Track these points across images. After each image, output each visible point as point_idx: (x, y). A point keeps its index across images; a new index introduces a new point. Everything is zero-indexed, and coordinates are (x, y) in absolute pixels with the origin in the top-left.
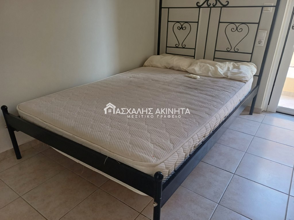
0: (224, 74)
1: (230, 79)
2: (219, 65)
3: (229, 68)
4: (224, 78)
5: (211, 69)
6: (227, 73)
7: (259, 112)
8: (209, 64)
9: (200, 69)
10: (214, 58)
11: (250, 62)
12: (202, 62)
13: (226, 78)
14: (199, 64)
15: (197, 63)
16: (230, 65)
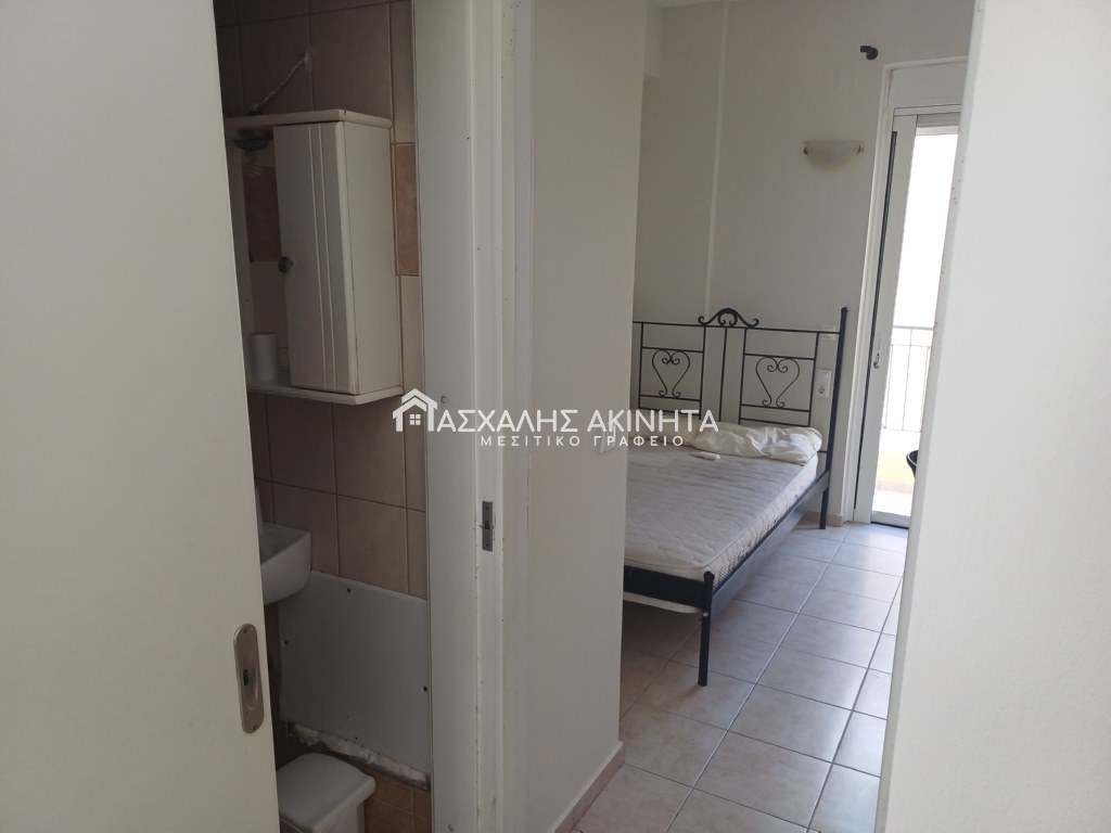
0: (763, 450)
1: (776, 460)
2: (752, 434)
3: (770, 439)
4: (763, 457)
5: (737, 441)
6: (768, 448)
7: (837, 524)
8: (734, 431)
9: (718, 441)
10: (740, 419)
11: (809, 426)
13: (767, 457)
16: (771, 433)
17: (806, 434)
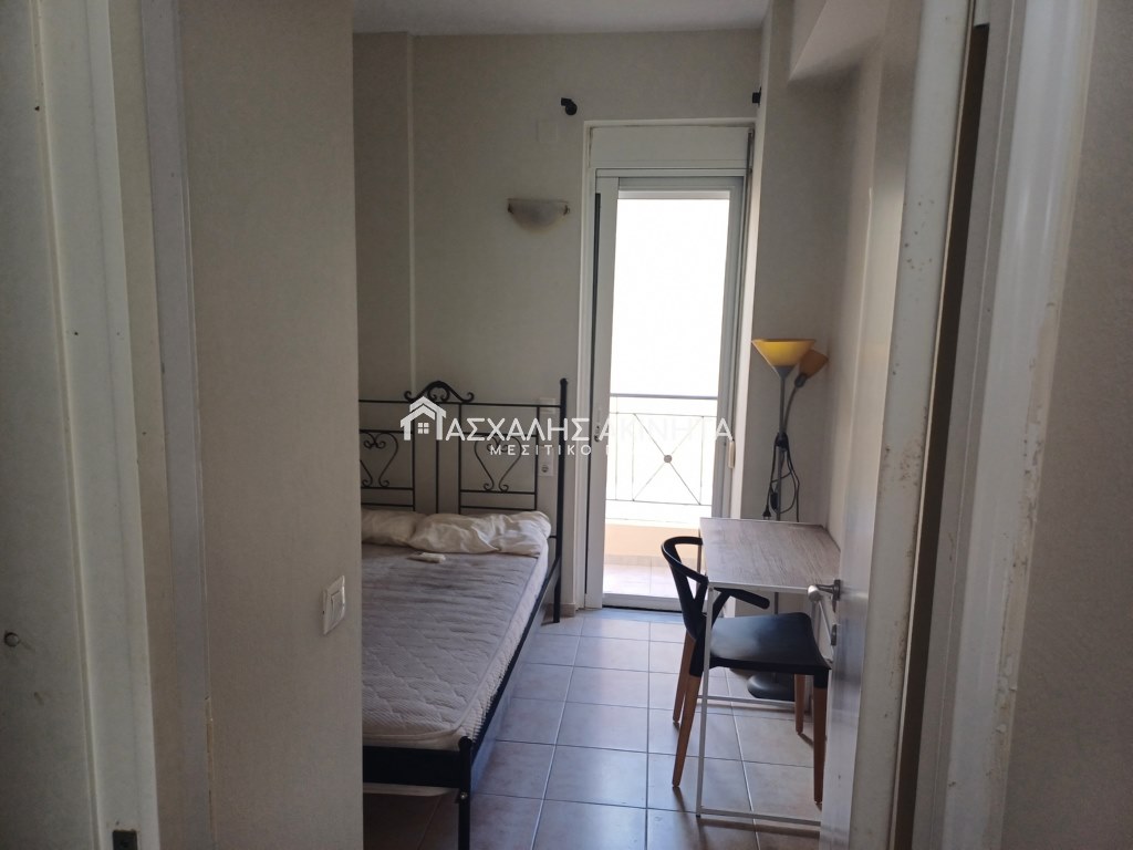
0: (491, 543)
1: (507, 554)
2: (478, 525)
3: (498, 530)
4: (493, 552)
5: (462, 535)
6: (497, 541)
7: (571, 613)
8: (456, 523)
9: (440, 538)
10: (460, 507)
11: (535, 510)
12: (439, 522)
13: (498, 552)
14: (434, 525)
15: (429, 526)
16: (498, 522)
17: (534, 520)
